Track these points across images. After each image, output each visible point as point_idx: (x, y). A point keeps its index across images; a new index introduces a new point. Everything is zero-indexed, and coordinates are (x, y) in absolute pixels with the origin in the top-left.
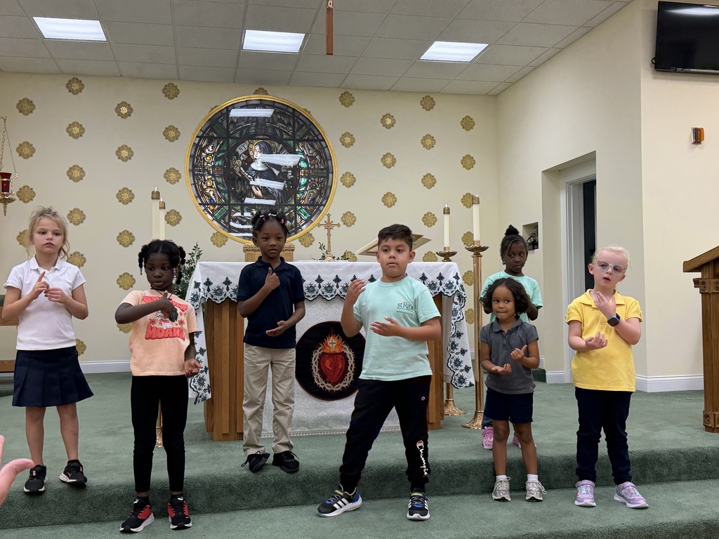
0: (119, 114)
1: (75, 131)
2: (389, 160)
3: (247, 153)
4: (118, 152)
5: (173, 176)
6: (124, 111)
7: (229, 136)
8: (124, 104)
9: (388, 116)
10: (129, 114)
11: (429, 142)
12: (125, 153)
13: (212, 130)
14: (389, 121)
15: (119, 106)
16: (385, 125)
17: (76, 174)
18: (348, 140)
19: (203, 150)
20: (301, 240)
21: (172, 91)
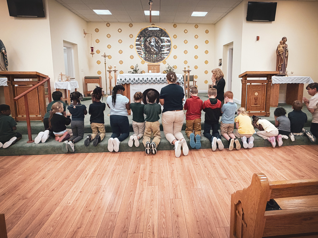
1: (109, 36)
2: (186, 42)
3: (150, 40)
7: (145, 36)
8: (120, 29)
9: (186, 30)
11: (196, 37)
12: (120, 41)
13: (141, 35)
16: (185, 32)
17: (109, 47)
18: (175, 37)
19: (139, 40)
20: (163, 62)
21: (131, 25)
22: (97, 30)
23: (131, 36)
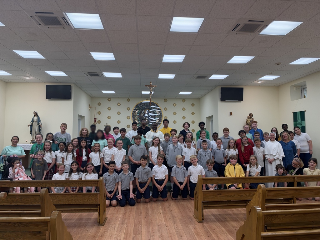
0: (118, 105)
1: (109, 109)
2: (175, 113)
3: (144, 112)
4: (118, 113)
5: (128, 118)
6: (119, 104)
7: (140, 109)
8: (119, 103)
9: (175, 104)
10: (120, 105)
11: (184, 109)
12: (119, 113)
13: (137, 108)
14: (175, 105)
15: (118, 103)
17: (109, 118)
18: (166, 109)
19: (135, 112)
21: (129, 100)
22: (99, 104)
23: (128, 109)
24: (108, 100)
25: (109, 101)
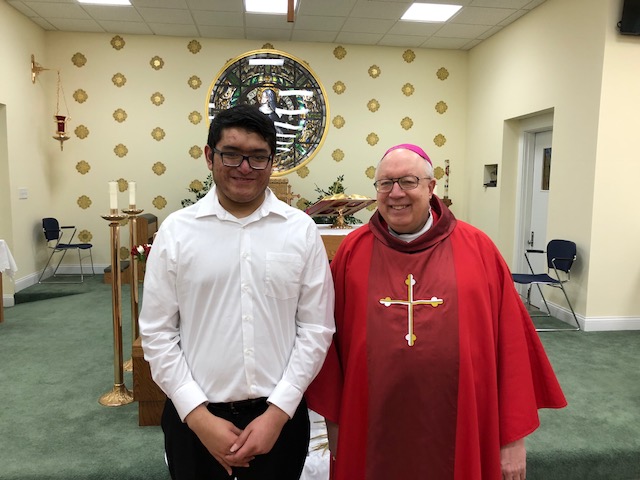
0: (154, 66)
2: (374, 105)
3: (255, 98)
4: (153, 98)
5: (195, 118)
6: (157, 64)
7: (242, 84)
8: (157, 58)
9: (374, 67)
10: (160, 67)
11: (408, 90)
12: (158, 99)
13: (228, 79)
14: (375, 72)
15: (153, 60)
16: (371, 75)
17: (120, 116)
18: (340, 88)
19: (220, 96)
20: (298, 171)
21: (195, 47)
22: (79, 60)
23: (194, 82)
24: (113, 43)
25: (118, 48)
